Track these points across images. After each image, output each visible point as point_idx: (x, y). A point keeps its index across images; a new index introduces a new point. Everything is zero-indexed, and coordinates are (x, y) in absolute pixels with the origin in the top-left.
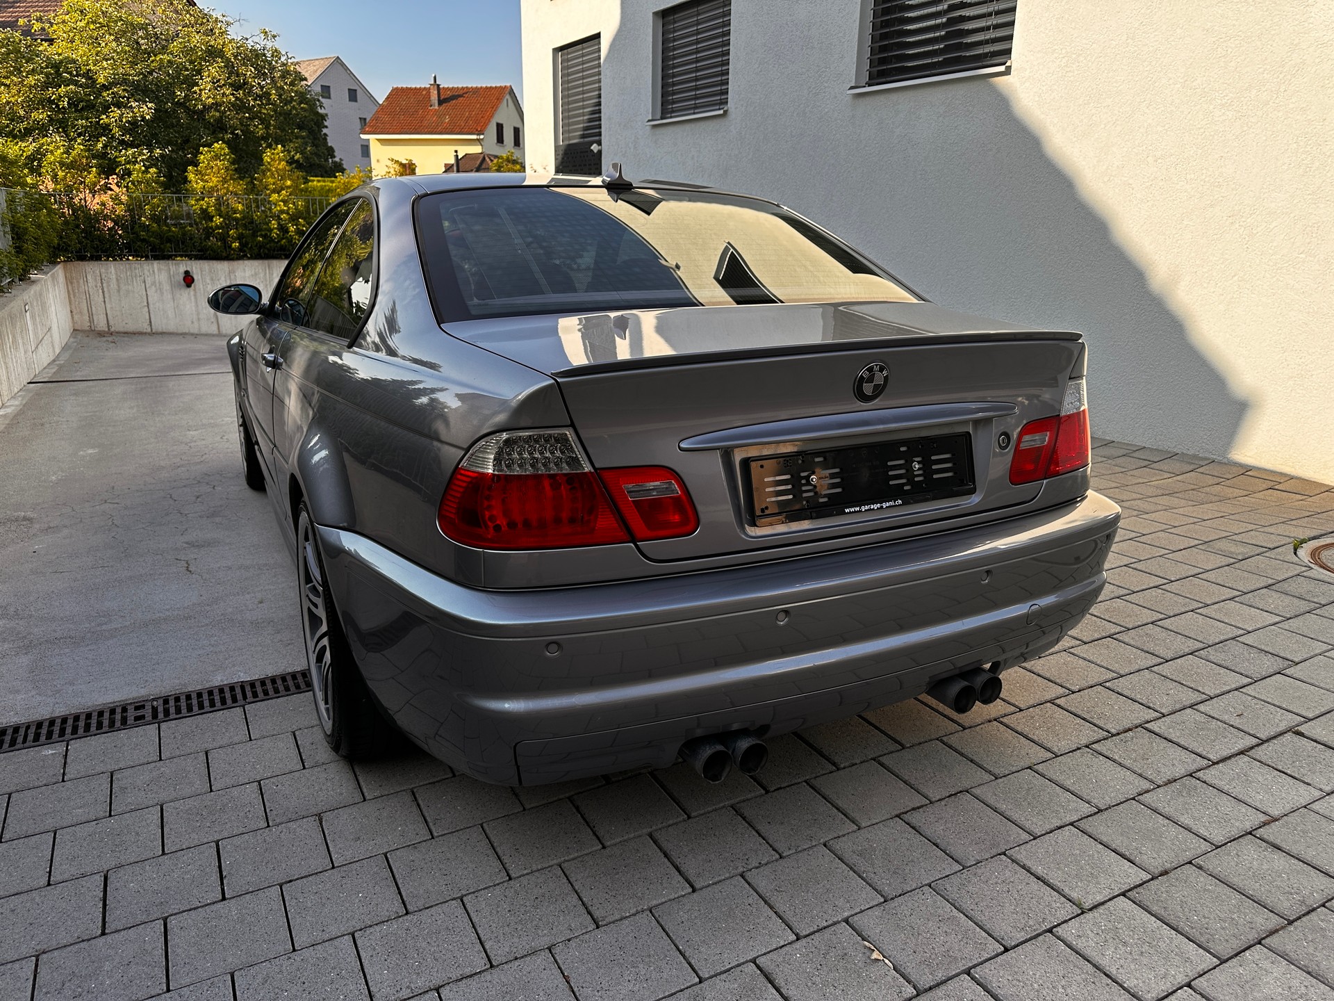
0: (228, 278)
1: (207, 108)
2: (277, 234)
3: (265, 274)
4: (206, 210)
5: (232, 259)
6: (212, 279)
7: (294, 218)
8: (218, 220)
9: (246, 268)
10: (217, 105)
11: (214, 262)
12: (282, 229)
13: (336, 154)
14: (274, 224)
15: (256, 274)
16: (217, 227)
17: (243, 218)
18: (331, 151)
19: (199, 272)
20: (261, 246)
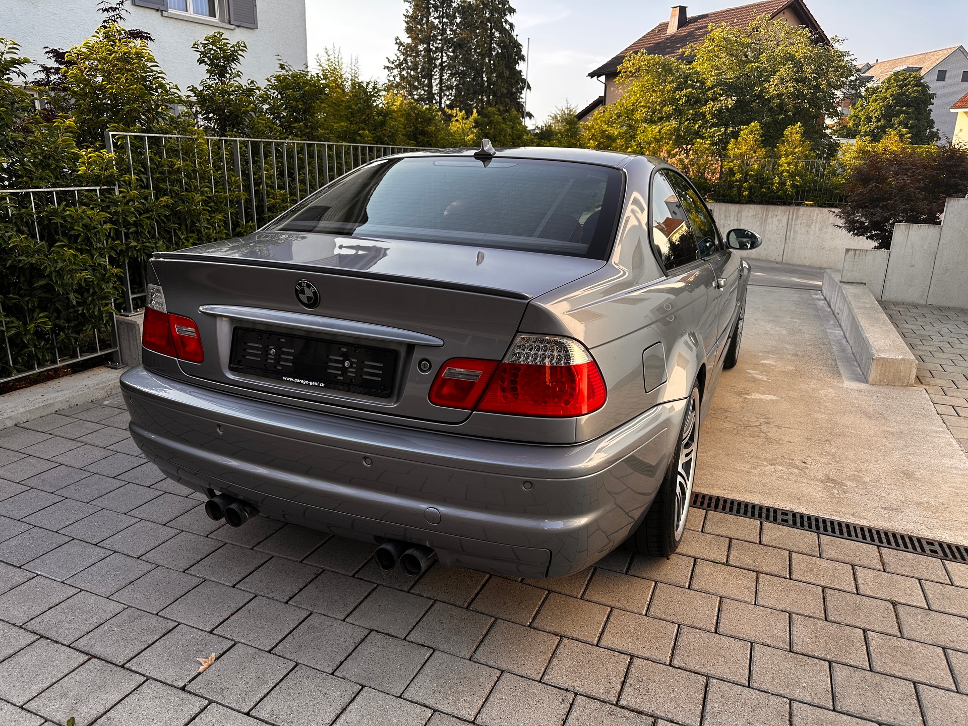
0: (736, 216)
1: (772, 98)
2: (776, 187)
3: (763, 214)
4: (732, 169)
5: (743, 203)
6: (725, 216)
7: (792, 176)
8: (738, 176)
9: (750, 211)
10: (780, 96)
11: (730, 205)
12: (782, 184)
13: (935, 126)
14: (777, 180)
15: (756, 215)
16: (737, 181)
17: (756, 175)
18: (931, 124)
19: (718, 211)
20: (764, 195)
